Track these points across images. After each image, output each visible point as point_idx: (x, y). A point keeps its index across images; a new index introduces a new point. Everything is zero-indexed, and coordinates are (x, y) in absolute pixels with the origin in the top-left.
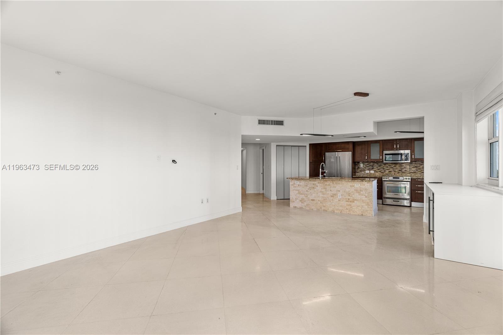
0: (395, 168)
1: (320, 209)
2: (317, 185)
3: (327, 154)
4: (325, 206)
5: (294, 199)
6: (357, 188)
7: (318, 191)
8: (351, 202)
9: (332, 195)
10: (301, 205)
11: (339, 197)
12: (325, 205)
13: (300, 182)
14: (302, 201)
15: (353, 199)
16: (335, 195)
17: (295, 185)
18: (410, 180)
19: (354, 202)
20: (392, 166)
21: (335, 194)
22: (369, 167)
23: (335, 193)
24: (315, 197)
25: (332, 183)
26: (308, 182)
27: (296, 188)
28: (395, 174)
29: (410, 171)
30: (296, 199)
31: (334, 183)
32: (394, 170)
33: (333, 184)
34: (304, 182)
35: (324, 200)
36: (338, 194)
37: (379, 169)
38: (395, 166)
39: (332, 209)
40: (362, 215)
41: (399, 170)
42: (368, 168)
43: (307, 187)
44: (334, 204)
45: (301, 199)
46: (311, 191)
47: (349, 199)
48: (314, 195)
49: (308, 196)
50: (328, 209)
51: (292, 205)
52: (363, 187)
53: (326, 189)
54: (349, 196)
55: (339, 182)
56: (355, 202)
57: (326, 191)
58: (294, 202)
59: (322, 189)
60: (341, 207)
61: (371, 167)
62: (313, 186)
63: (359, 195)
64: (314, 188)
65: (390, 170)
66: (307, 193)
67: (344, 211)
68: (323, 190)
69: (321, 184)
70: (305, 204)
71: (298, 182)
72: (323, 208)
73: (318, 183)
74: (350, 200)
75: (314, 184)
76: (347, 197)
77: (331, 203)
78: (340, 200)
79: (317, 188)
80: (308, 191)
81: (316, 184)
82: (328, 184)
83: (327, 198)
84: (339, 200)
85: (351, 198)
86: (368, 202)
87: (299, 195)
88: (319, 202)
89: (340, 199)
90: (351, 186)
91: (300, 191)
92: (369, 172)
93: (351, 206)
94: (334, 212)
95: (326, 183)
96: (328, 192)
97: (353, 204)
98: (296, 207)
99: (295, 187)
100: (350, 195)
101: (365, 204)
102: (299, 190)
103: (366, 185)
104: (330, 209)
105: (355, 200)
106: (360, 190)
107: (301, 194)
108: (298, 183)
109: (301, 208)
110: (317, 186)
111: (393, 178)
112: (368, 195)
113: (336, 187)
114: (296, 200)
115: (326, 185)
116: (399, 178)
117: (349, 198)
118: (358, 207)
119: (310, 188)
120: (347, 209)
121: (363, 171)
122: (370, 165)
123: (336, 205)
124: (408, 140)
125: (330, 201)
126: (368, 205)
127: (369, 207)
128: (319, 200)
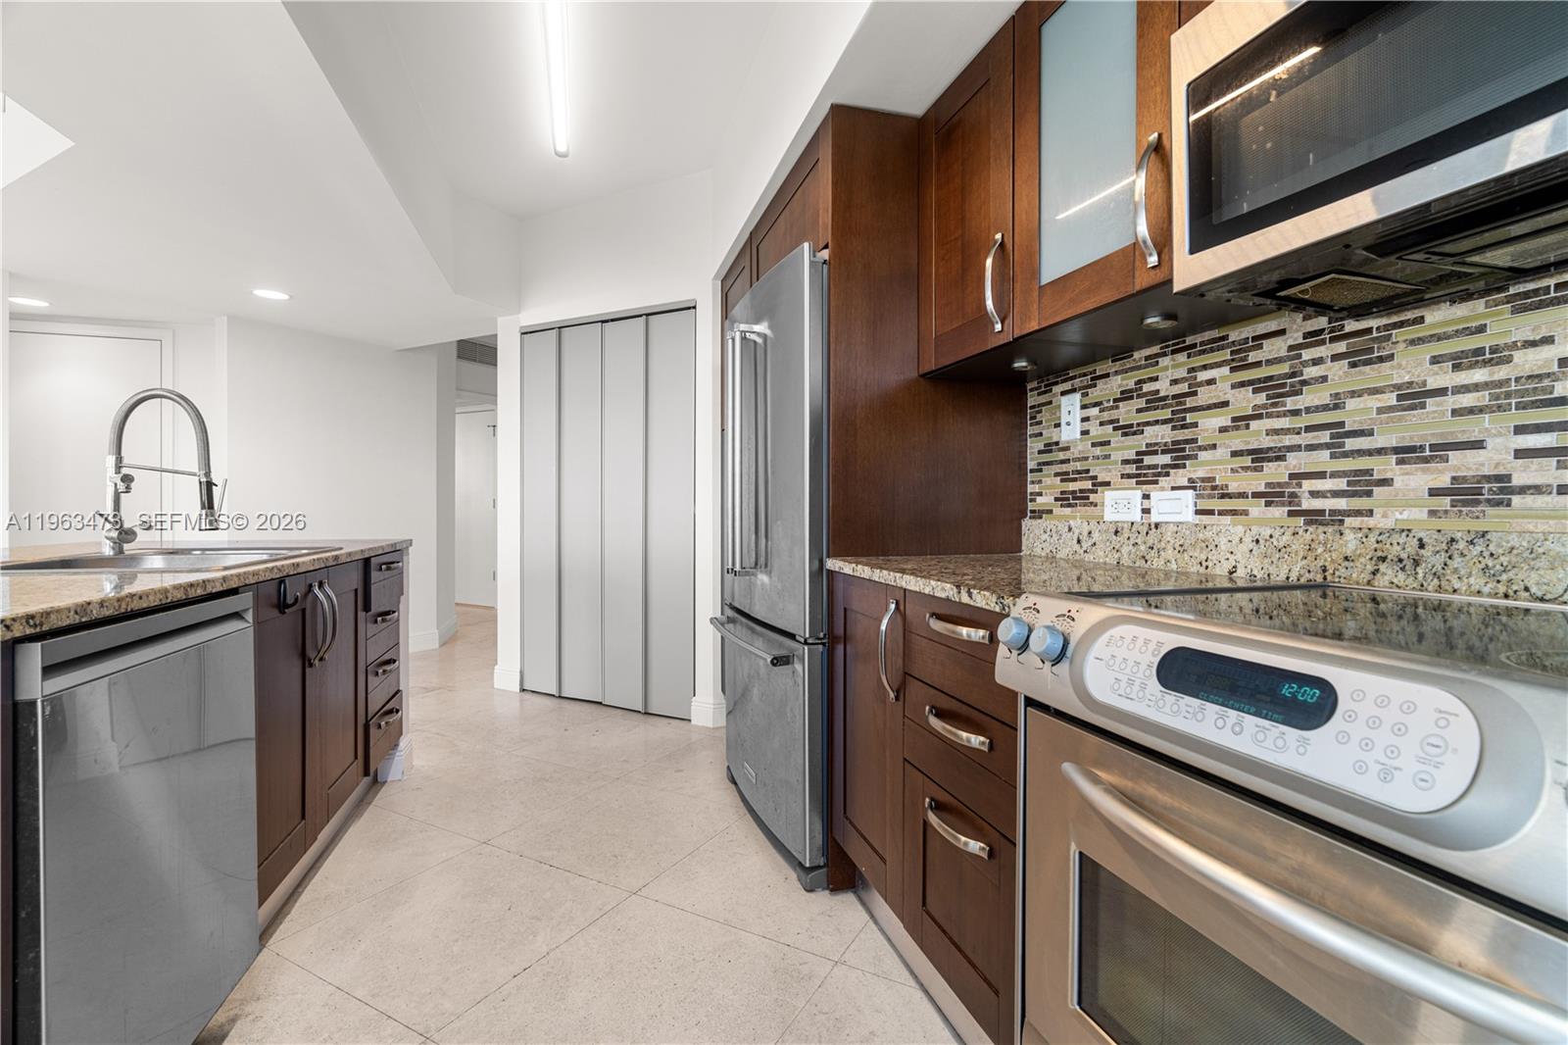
37: (1260, 457)
42: (1131, 448)
61: (1167, 434)
92: (1137, 513)
121: (1082, 497)
122: (1155, 401)
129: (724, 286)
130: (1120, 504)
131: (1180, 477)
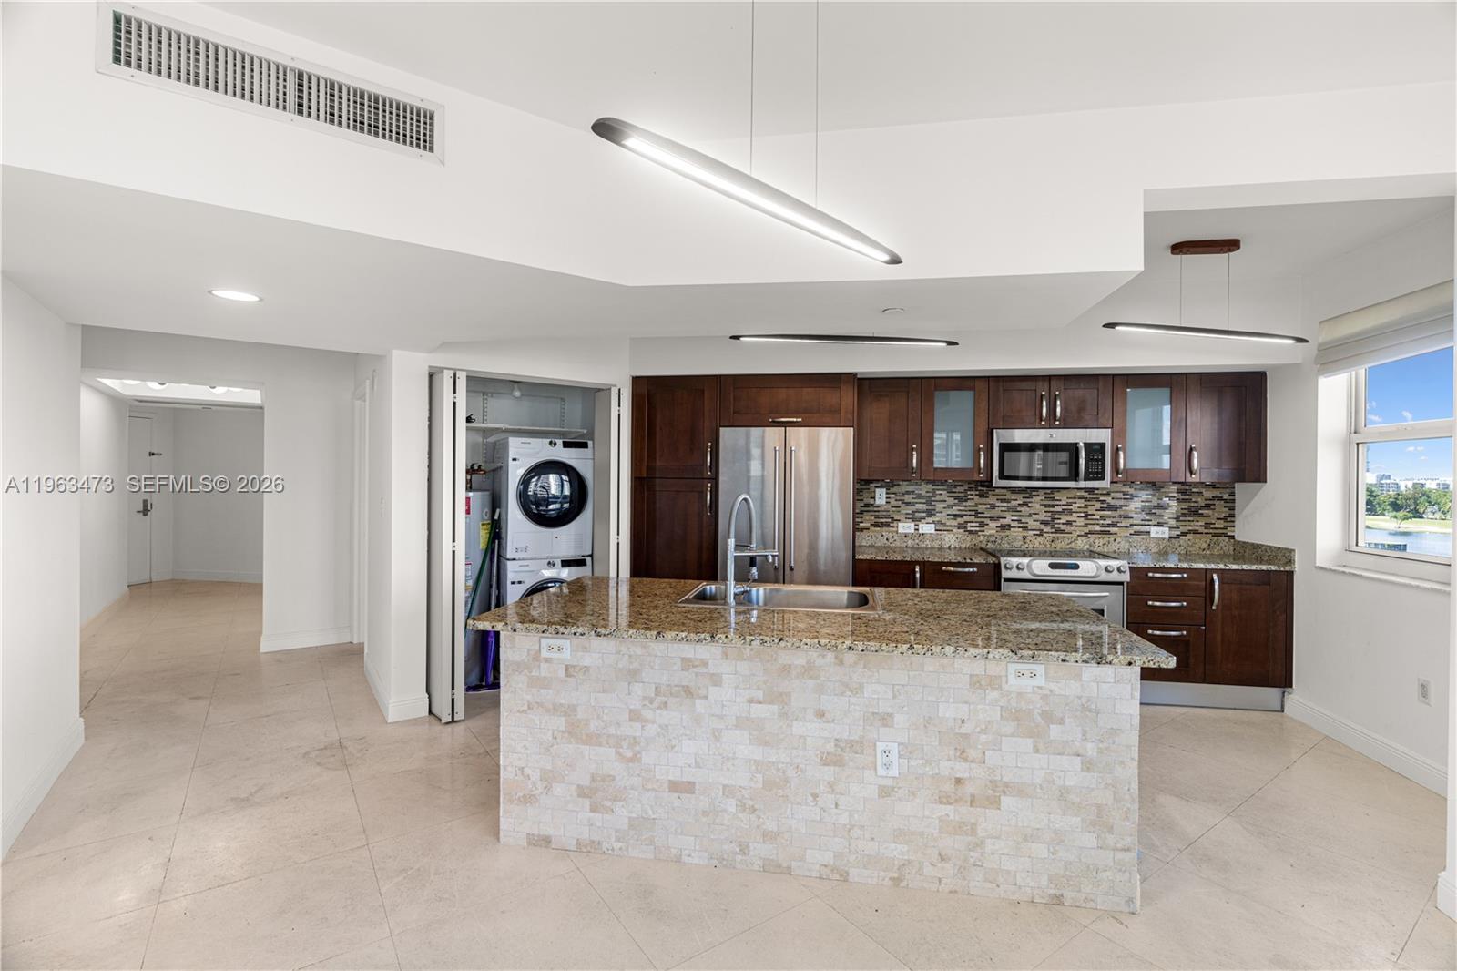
0: (1024, 510)
1: (739, 858)
3: (729, 437)
4: (779, 834)
5: (535, 776)
6: (1020, 694)
7: (721, 717)
8: (973, 801)
9: (830, 747)
10: (591, 824)
11: (887, 766)
12: (771, 826)
13: (585, 649)
14: (596, 793)
15: (993, 784)
16: (856, 746)
17: (544, 670)
18: (1126, 577)
19: (995, 803)
20: (1014, 503)
21: (851, 744)
22: (914, 504)
23: (855, 737)
24: (698, 765)
25: (830, 657)
26: (645, 646)
27: (547, 696)
28: (1025, 537)
29: (1086, 525)
30: (549, 779)
32: (1019, 521)
34: (611, 646)
35: (768, 785)
36: (880, 746)
37: (956, 516)
38: (1025, 504)
39: (828, 858)
40: (1058, 902)
41: (1043, 522)
42: (909, 509)
43: (637, 688)
44: (844, 819)
45: (586, 782)
46: (666, 717)
47: (958, 781)
48: (689, 748)
49: (647, 758)
50: (802, 858)
51: (512, 820)
52: (1073, 688)
53: (780, 698)
54: (962, 755)
56: (1007, 801)
57: (783, 715)
58: (528, 799)
59: (751, 701)
60: (898, 842)
61: (924, 507)
62: (687, 678)
63: (1037, 751)
64: (688, 692)
65: (1007, 521)
66: (634, 729)
67: (921, 871)
68: (759, 711)
69: (743, 668)
70: (622, 814)
71: (566, 643)
72: (760, 850)
74: (970, 789)
75: (687, 664)
76: (945, 768)
77: (823, 809)
78: (893, 789)
79: (713, 690)
80: (647, 714)
81: (705, 664)
82: (800, 660)
83: (791, 773)
84: (885, 792)
85: (978, 772)
86: (1099, 807)
87: (569, 749)
88: (731, 805)
89: (890, 783)
90: (975, 682)
91: (581, 714)
92: (913, 531)
93: (973, 831)
94: (845, 878)
96: (798, 728)
97: (988, 821)
98: (547, 841)
100: (972, 753)
101: (1076, 820)
102: (573, 708)
104: (818, 857)
105: (1007, 788)
106: (1048, 717)
107: (592, 739)
108: (567, 654)
109: (587, 851)
110: (716, 680)
111: (1053, 566)
112: (1100, 752)
113: (861, 686)
114: (548, 788)
116: (1076, 567)
117: (961, 770)
118: (1025, 839)
119: (658, 693)
120: (942, 859)
121: (887, 525)
122: (919, 496)
123: (862, 827)
124: (1101, 383)
125: (815, 796)
126: (1099, 822)
127: (1111, 840)
128: (728, 791)
129: (637, 381)
130: (906, 527)
131: (930, 520)
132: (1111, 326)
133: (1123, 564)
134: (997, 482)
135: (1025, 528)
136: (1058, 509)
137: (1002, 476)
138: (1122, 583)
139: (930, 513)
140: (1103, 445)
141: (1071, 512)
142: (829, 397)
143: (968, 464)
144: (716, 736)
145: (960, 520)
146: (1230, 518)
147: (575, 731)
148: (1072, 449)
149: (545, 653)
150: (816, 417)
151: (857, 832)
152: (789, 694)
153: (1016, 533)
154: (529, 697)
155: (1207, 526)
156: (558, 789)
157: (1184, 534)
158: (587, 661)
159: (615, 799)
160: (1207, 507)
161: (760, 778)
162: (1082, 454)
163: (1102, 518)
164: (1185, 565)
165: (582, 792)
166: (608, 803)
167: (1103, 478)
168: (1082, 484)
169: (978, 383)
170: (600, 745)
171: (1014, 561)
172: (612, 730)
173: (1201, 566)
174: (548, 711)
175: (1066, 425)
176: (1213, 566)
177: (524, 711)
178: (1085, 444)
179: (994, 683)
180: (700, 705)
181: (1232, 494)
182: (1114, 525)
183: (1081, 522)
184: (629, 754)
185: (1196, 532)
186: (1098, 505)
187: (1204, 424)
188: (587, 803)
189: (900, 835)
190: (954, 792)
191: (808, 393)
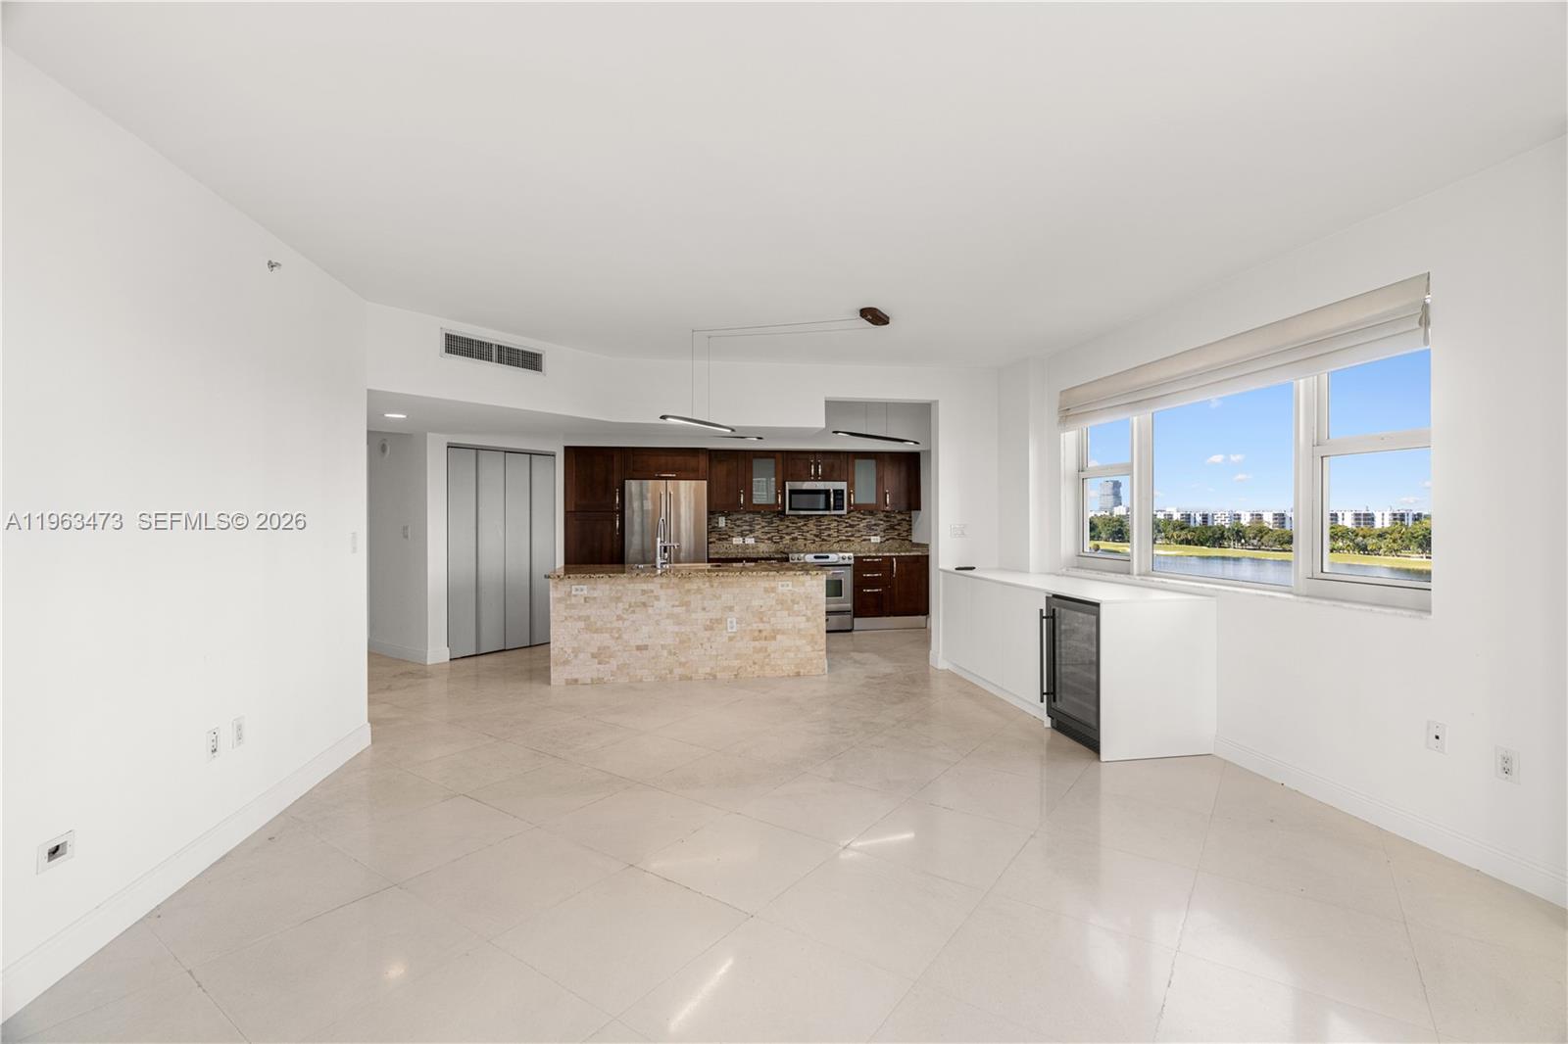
0: (805, 528)
1: (669, 676)
2: (655, 593)
3: (633, 486)
4: (687, 663)
5: (569, 651)
6: (782, 592)
7: (660, 615)
8: (766, 639)
9: (708, 623)
10: (599, 670)
11: (731, 628)
12: (683, 660)
13: (594, 589)
14: (600, 656)
15: (773, 630)
16: (719, 621)
17: (573, 600)
18: (852, 562)
19: (774, 638)
20: (798, 524)
21: (717, 620)
22: (742, 526)
23: (719, 617)
24: (650, 637)
25: (707, 584)
26: (624, 585)
27: (575, 612)
28: (805, 545)
30: (576, 652)
31: (715, 585)
33: (712, 586)
34: (608, 587)
35: (682, 642)
36: (729, 620)
37: (766, 533)
38: (805, 525)
39: (708, 670)
40: (798, 674)
42: (739, 530)
43: (620, 605)
44: (714, 653)
45: (595, 650)
46: (634, 617)
47: (760, 631)
48: (645, 629)
49: (625, 637)
50: (697, 672)
51: (558, 675)
52: (802, 590)
53: (687, 604)
54: (761, 620)
55: (730, 580)
56: (779, 637)
57: (688, 611)
58: (566, 662)
59: (673, 606)
60: (737, 659)
61: (748, 528)
62: (644, 599)
63: (789, 615)
64: (644, 604)
65: (796, 535)
66: (616, 624)
67: (746, 670)
68: (677, 610)
69: (670, 591)
70: (614, 663)
71: (585, 587)
72: (678, 671)
73: (661, 587)
74: (764, 634)
75: (644, 592)
76: (755, 626)
77: (705, 650)
78: (734, 637)
79: (656, 603)
80: (625, 616)
81: (652, 591)
82: (695, 586)
83: (691, 636)
84: (731, 639)
85: (768, 626)
86: (812, 635)
87: (587, 636)
88: (665, 653)
89: (732, 635)
90: (766, 590)
91: (592, 619)
92: (741, 543)
93: (766, 651)
94: (715, 677)
95: (688, 586)
96: (694, 616)
97: (772, 646)
98: (576, 681)
99: (572, 607)
100: (765, 619)
101: (804, 642)
102: (589, 617)
103: (807, 584)
104: (703, 670)
105: (778, 632)
106: (793, 601)
107: (597, 631)
108: (585, 592)
109: (597, 682)
110: (657, 598)
111: (816, 557)
112: (813, 614)
113: (720, 596)
114: (576, 656)
115: (689, 591)
116: (828, 557)
117: (761, 626)
118: (786, 651)
119: (630, 606)
120: (755, 663)
121: (726, 539)
122: (745, 521)
123: (722, 655)
124: (842, 457)
125: (702, 644)
126: (813, 641)
127: (816, 647)
128: (663, 647)
129: (567, 449)
130: (737, 541)
131: (751, 536)
132: (836, 432)
133: (851, 554)
134: (787, 512)
135: (805, 539)
136: (823, 527)
137: (790, 509)
138: (850, 565)
139: (751, 531)
140: (843, 491)
141: (830, 529)
142: (692, 462)
143: (773, 502)
144: (657, 623)
145: (769, 535)
146: (909, 531)
147: (591, 628)
148: (827, 492)
149: (573, 593)
150: (684, 474)
151: (719, 658)
152: (690, 602)
153: (801, 542)
154: (565, 614)
155: (899, 535)
156: (581, 656)
157: (887, 540)
158: (596, 594)
159: (610, 657)
160: (899, 524)
161: (678, 639)
162: (832, 495)
163: (847, 532)
164: (880, 554)
165: (594, 656)
166: (607, 660)
167: (843, 509)
168: (833, 512)
169: (777, 454)
170: (602, 633)
171: (796, 556)
172: (609, 625)
173: (888, 554)
174: (575, 619)
175: (824, 479)
176: (893, 554)
177: (563, 621)
178: (834, 491)
179: (773, 590)
180: (650, 610)
181: (910, 517)
182: (852, 536)
183: (835, 535)
184: (617, 635)
185: (893, 539)
186: (844, 525)
187: (893, 479)
188: (596, 661)
189: (738, 656)
190: (759, 636)
191: (679, 460)
